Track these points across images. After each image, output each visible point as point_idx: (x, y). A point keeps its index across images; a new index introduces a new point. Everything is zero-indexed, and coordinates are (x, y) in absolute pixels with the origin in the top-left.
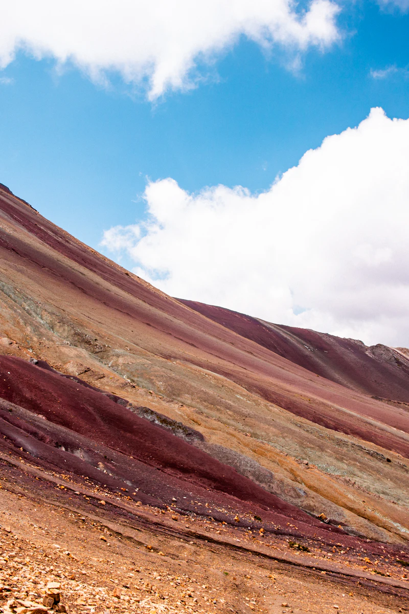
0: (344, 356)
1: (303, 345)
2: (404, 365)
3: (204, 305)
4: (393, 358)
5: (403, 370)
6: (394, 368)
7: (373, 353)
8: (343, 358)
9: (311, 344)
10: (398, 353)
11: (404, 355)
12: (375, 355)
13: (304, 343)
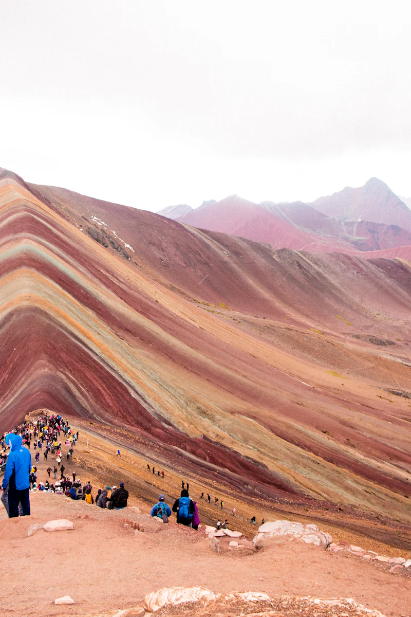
0: (256, 261)
1: (222, 250)
2: (304, 268)
3: (136, 210)
4: (295, 262)
5: (303, 272)
6: (295, 271)
7: (279, 257)
8: (255, 263)
9: (229, 249)
10: (299, 256)
11: (304, 258)
12: (281, 259)
13: (223, 248)
